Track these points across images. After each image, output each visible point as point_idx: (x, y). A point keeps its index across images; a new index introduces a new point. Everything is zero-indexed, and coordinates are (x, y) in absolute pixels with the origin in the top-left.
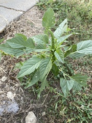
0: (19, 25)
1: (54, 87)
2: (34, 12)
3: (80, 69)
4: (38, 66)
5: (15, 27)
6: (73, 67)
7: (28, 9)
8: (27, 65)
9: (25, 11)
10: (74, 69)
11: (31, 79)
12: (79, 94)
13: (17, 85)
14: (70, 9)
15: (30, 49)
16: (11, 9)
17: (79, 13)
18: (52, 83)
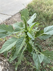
0: (9, 23)
1: (30, 62)
2: (18, 16)
3: (47, 49)
4: (15, 44)
5: (6, 23)
6: (42, 47)
7: (14, 14)
8: (7, 43)
9: (13, 15)
10: (43, 49)
11: (13, 55)
12: (48, 66)
13: (5, 60)
14: (38, 14)
15: (11, 32)
16: (4, 14)
17: (44, 16)
18: (29, 59)
